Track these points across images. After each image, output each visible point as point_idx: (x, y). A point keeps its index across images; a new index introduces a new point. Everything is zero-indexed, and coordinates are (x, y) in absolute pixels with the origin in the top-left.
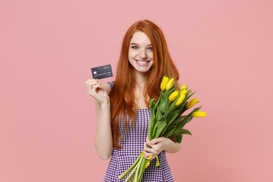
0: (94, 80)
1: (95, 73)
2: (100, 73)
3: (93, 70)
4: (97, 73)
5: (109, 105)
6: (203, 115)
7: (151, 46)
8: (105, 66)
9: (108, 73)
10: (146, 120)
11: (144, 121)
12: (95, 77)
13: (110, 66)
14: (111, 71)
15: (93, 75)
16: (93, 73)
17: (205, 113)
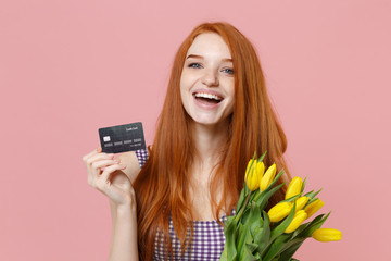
0: (104, 155)
1: (107, 139)
2: (117, 139)
3: (103, 133)
4: (112, 140)
5: (134, 208)
6: (335, 238)
7: (230, 65)
8: (128, 126)
9: (135, 141)
10: (213, 247)
11: (210, 249)
12: (106, 149)
13: (139, 125)
14: (143, 138)
15: (103, 143)
16: (102, 139)
17: (339, 232)
